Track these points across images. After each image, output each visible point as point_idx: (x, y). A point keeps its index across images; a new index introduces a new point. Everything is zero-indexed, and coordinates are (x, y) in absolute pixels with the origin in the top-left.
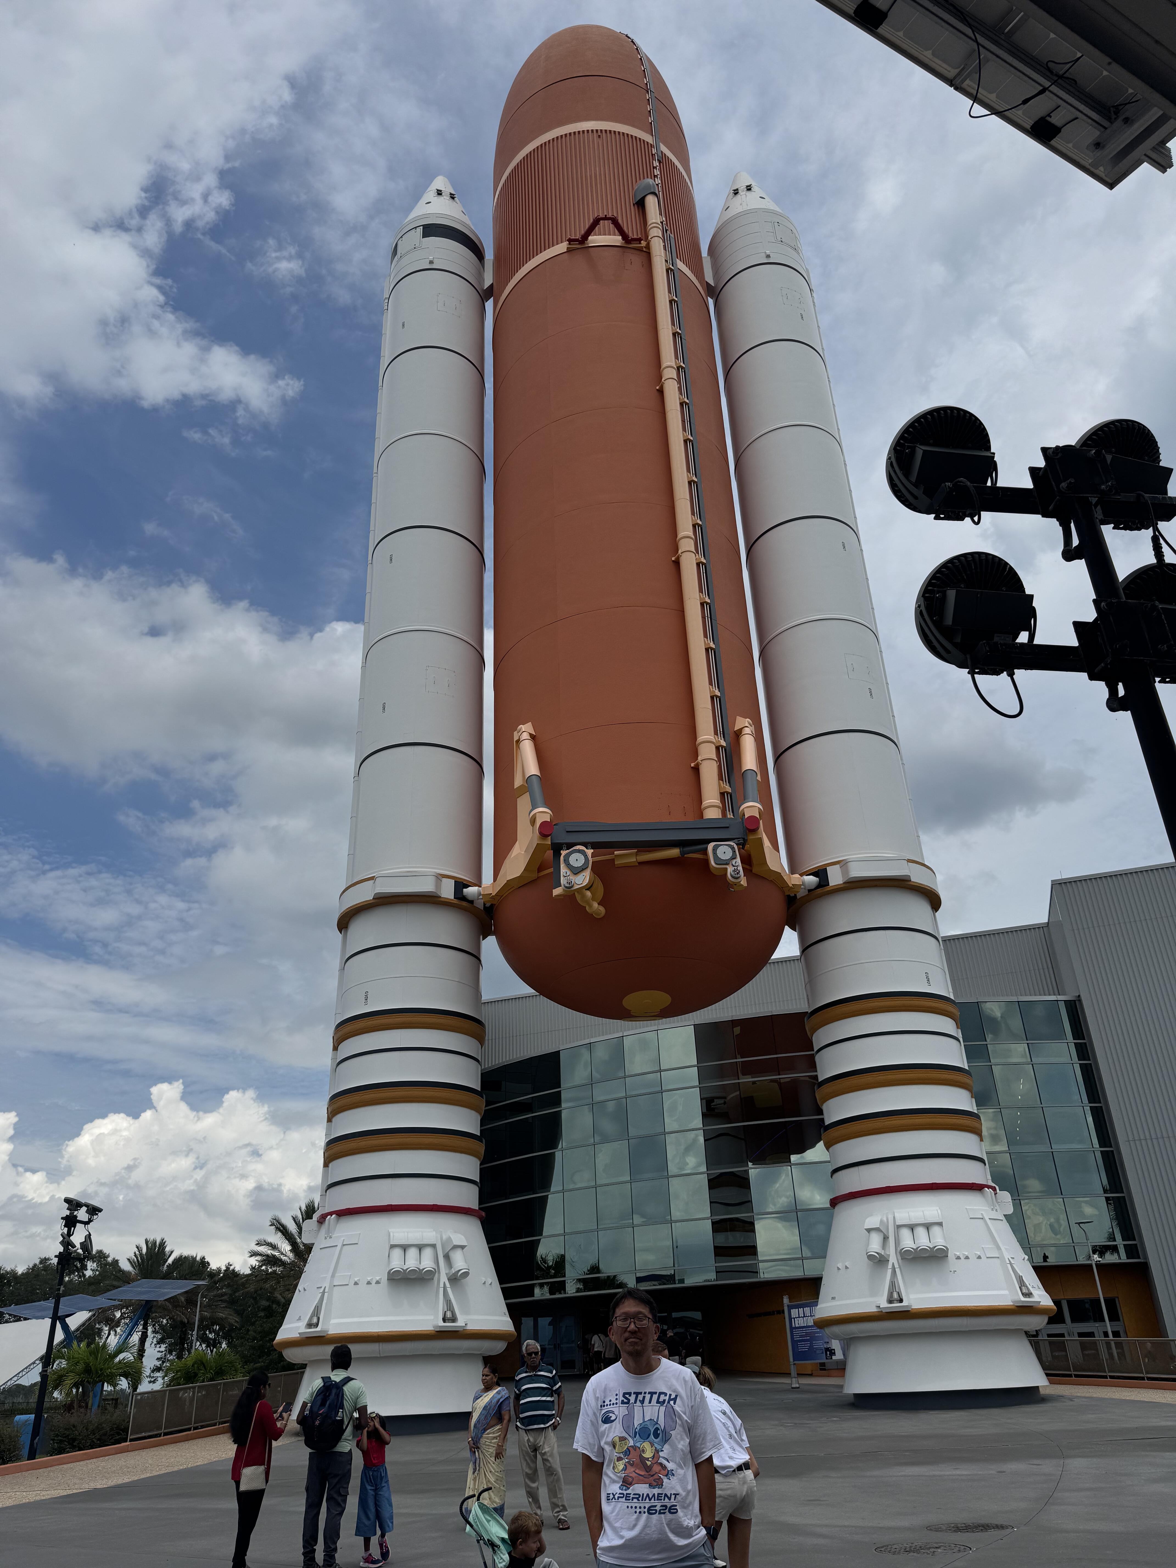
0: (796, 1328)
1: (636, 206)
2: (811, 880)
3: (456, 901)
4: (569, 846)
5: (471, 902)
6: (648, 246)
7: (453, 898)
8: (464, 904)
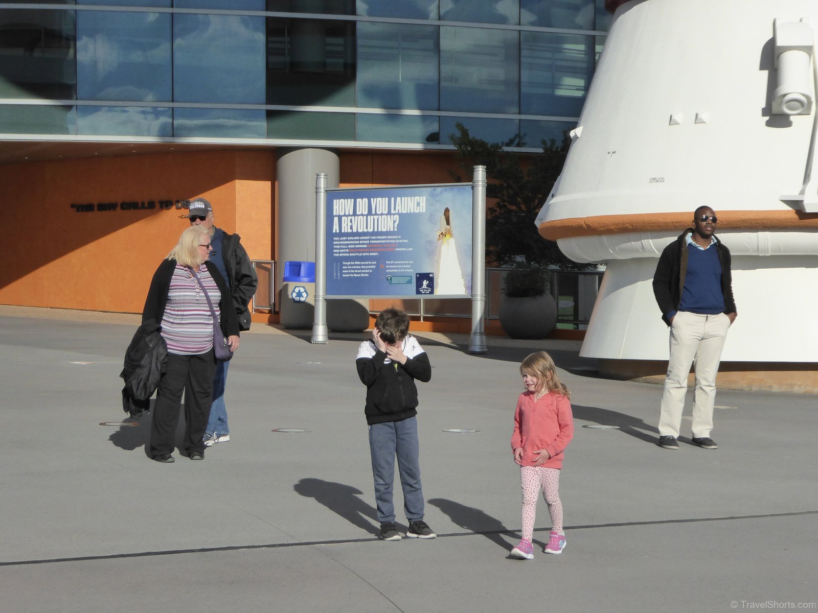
0: (341, 234)
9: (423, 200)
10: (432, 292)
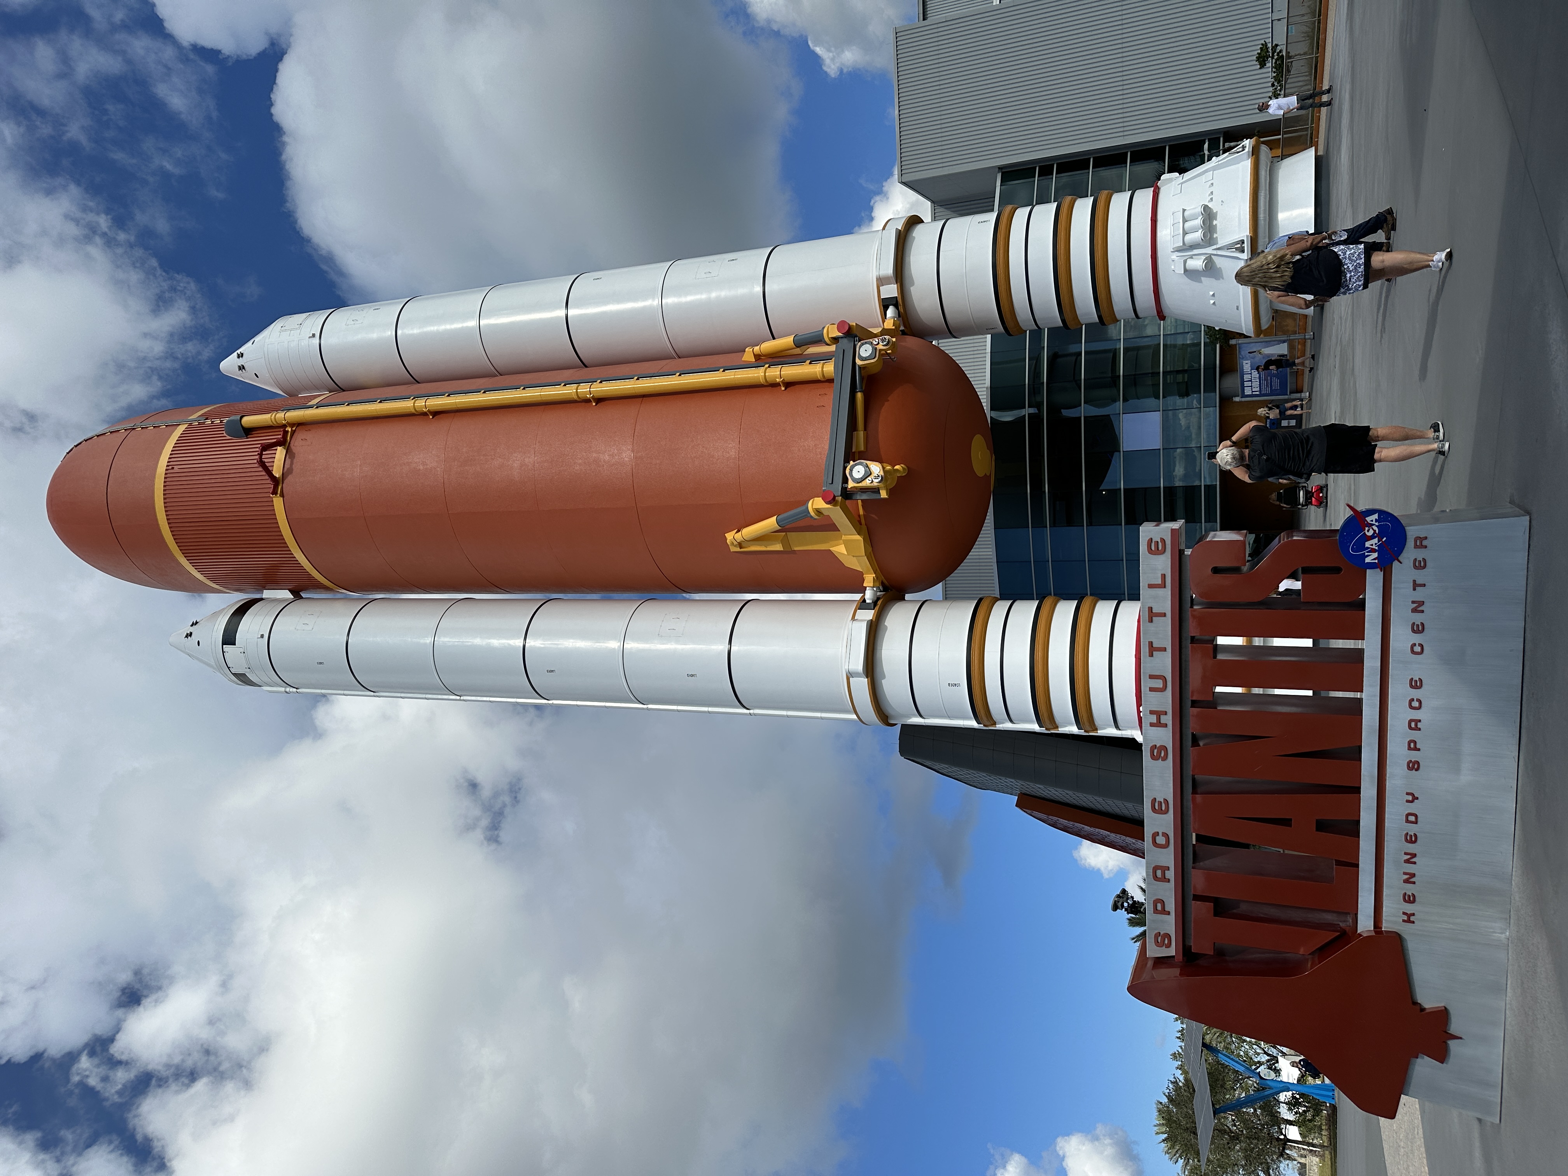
0: (1260, 391)
1: (248, 437)
2: (891, 312)
3: (877, 608)
4: (845, 480)
5: (878, 599)
6: (292, 425)
7: (874, 611)
8: (879, 602)
9: (1245, 362)
10: (1286, 355)
